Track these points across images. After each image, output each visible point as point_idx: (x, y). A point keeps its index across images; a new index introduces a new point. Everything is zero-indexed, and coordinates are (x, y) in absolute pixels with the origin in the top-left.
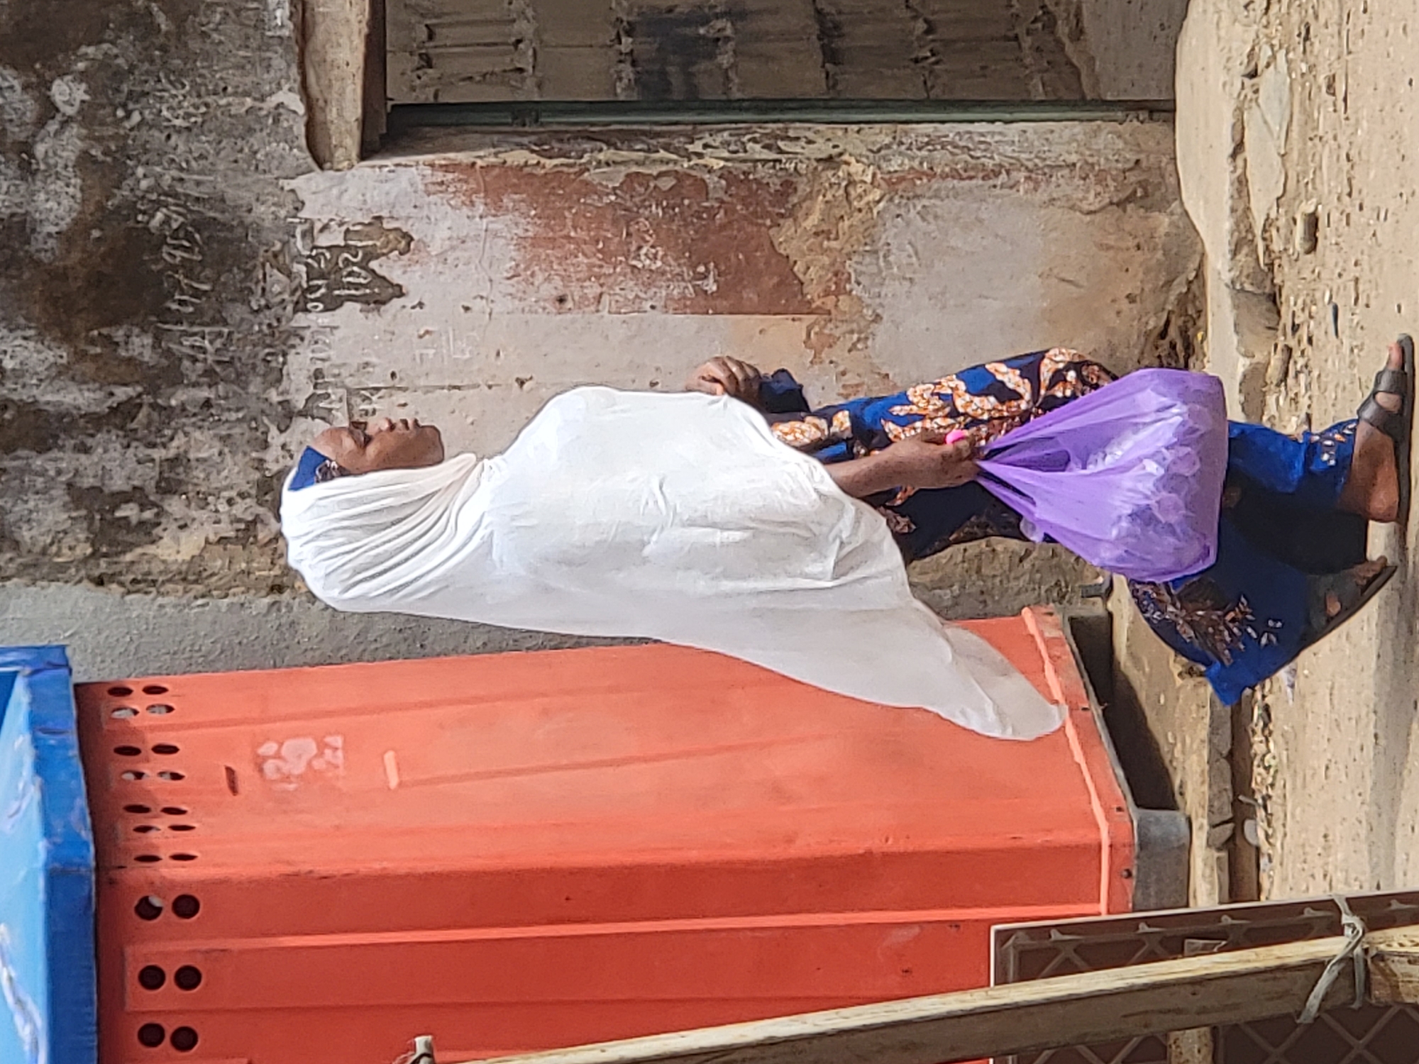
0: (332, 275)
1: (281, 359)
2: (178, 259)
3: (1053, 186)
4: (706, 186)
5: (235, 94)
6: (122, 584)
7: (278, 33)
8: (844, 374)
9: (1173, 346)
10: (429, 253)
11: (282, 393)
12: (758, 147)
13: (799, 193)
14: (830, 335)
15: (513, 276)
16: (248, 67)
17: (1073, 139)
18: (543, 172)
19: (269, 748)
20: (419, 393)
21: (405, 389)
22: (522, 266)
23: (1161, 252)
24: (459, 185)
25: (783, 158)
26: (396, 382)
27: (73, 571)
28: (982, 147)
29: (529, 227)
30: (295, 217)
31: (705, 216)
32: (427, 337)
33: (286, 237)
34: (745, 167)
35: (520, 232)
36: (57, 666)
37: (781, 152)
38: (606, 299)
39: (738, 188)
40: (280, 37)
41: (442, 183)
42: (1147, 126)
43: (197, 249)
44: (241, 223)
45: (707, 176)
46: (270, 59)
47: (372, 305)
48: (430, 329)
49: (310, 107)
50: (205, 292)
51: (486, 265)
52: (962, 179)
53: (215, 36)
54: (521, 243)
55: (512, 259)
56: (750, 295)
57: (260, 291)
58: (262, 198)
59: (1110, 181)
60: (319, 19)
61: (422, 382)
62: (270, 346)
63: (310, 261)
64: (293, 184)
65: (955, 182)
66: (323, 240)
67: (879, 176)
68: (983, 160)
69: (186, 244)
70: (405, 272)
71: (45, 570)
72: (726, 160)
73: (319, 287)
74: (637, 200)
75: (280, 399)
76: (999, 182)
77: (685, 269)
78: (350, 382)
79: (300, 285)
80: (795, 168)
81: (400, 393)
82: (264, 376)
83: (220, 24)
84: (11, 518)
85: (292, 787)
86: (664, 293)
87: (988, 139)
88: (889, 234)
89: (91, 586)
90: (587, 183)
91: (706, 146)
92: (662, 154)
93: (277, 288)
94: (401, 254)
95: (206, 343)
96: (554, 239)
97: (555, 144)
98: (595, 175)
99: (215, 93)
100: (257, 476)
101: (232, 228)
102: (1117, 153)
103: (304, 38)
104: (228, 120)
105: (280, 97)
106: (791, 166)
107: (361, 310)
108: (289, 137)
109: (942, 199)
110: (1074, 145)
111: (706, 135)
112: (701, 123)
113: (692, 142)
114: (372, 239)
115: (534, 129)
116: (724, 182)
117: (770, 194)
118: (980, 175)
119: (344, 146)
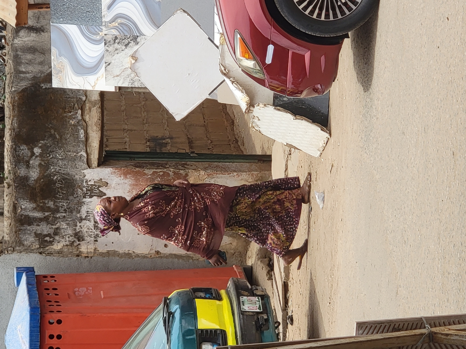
0: (91, 190)
1: (80, 208)
2: (59, 186)
3: (242, 176)
4: (169, 174)
5: (72, 152)
6: (45, 254)
10: (111, 186)
12: (180, 166)
13: (189, 176)
15: (129, 192)
16: (75, 147)
17: (247, 166)
18: (135, 170)
19: (76, 289)
22: (131, 190)
24: (118, 172)
27: (35, 251)
28: (228, 168)
29: (133, 182)
30: (84, 178)
31: (169, 181)
33: (82, 182)
34: (178, 170)
35: (130, 183)
36: (32, 271)
37: (185, 168)
39: (176, 175)
40: (82, 140)
41: (114, 172)
42: (262, 164)
43: (63, 184)
44: (73, 179)
45: (170, 172)
46: (80, 145)
47: (99, 197)
49: (87, 155)
50: (65, 193)
51: (123, 189)
53: (68, 140)
54: (130, 185)
55: (129, 188)
57: (76, 194)
58: (77, 174)
59: (254, 175)
60: (90, 137)
62: (78, 205)
63: (87, 187)
64: (84, 171)
65: (222, 175)
66: (89, 183)
67: (206, 173)
68: (228, 170)
69: (61, 183)
70: (106, 190)
71: (29, 250)
72: (174, 169)
73: (88, 193)
74: (155, 176)
75: (80, 216)
76: (231, 175)
79: (84, 192)
82: (77, 211)
83: (69, 137)
84: (23, 239)
85: (81, 297)
87: (229, 166)
89: (39, 254)
90: (145, 173)
91: (169, 166)
92: (161, 167)
93: (79, 193)
94: (106, 186)
95: (65, 204)
96: (137, 184)
97: (138, 164)
98: (146, 171)
99: (68, 152)
100: (74, 232)
101: (71, 180)
102: (256, 170)
103: (87, 141)
104: (71, 157)
105: (81, 153)
106: (187, 171)
107: (97, 198)
108: (83, 161)
109: (219, 179)
110: (247, 168)
111: (170, 164)
112: (169, 161)
113: (167, 165)
114: (100, 183)
115: (134, 161)
116: (173, 174)
117: (183, 176)
118: (227, 174)
119: (95, 164)
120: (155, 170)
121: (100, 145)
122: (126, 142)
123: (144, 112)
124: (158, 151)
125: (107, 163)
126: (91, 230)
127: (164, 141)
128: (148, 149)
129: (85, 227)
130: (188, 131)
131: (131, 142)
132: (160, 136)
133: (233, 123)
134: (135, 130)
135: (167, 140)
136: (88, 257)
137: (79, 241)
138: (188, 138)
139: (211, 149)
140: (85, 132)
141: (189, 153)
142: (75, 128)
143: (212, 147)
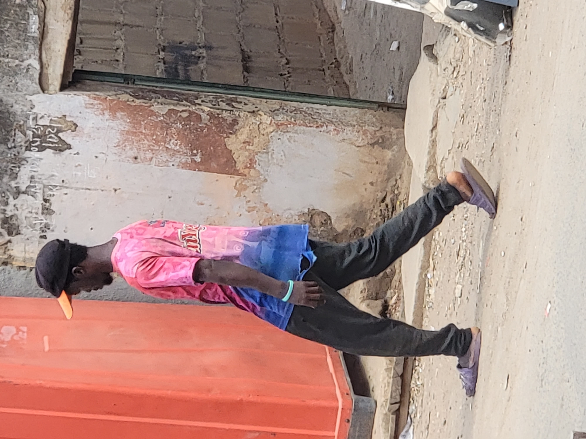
0: (42, 137)
1: (18, 169)
3: (344, 134)
4: (201, 118)
5: (12, 58)
7: (33, 35)
8: (249, 201)
9: (387, 206)
10: (83, 132)
11: (16, 184)
12: (224, 104)
13: (239, 125)
14: (245, 185)
15: (117, 146)
16: (18, 47)
17: (355, 115)
18: (134, 104)
20: (73, 190)
21: (67, 188)
22: (121, 142)
23: (386, 166)
24: (99, 106)
25: (234, 110)
26: (64, 184)
28: (317, 114)
29: (126, 127)
30: (30, 111)
31: (199, 130)
32: (79, 167)
33: (26, 119)
34: (218, 111)
35: (122, 128)
37: (233, 107)
38: (154, 159)
39: (214, 120)
40: (33, 37)
41: (92, 104)
42: (386, 114)
44: (8, 112)
46: (28, 45)
47: (58, 151)
48: (81, 164)
49: (42, 67)
51: (106, 140)
52: (307, 126)
53: (7, 33)
54: (122, 133)
55: (118, 139)
56: (214, 165)
57: (12, 141)
58: (18, 102)
59: (368, 134)
60: (50, 31)
61: (74, 185)
62: (15, 163)
63: (34, 130)
64: (31, 98)
65: (304, 128)
66: (41, 122)
67: (273, 121)
68: (317, 120)
70: (73, 139)
72: (211, 108)
73: (37, 141)
74: (172, 120)
75: (16, 185)
76: (322, 129)
77: (188, 151)
78: (45, 182)
79: (29, 140)
80: (239, 115)
81: (65, 189)
82: (10, 175)
83: (9, 28)
85: (4, 346)
86: (178, 160)
87: (320, 111)
88: (275, 145)
90: (152, 111)
91: (202, 101)
92: (184, 102)
93: (19, 140)
94: (72, 131)
96: (136, 133)
97: (140, 93)
98: (156, 108)
99: (3, 56)
101: (4, 113)
102: (373, 123)
103: (42, 38)
104: (8, 68)
105: (30, 61)
106: (237, 114)
107: (53, 153)
108: (32, 78)
109: (298, 134)
110: (355, 118)
111: (203, 97)
112: (202, 92)
113: (197, 99)
114: (61, 124)
115: (132, 86)
116: (208, 117)
117: (227, 124)
118: (315, 126)
119: (54, 85)
120: (172, 107)
121: (68, 50)
122: (117, 49)
125: (79, 86)
126: (35, 215)
127: (193, 53)
128: (161, 64)
129: (24, 208)
130: (243, 37)
131: (129, 48)
132: (186, 42)
133: (333, 29)
134: (138, 26)
135: (201, 51)
136: (24, 268)
137: (10, 234)
138: (242, 50)
139: (286, 76)
140: (41, 19)
142: (21, 11)
143: (289, 73)
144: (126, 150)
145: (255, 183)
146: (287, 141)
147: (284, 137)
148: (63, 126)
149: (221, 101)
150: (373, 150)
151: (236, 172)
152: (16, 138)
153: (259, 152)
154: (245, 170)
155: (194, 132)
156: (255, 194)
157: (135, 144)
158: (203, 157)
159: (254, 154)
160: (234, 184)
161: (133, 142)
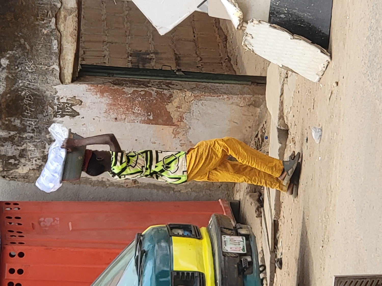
0: (63, 109)
2: (27, 103)
3: (233, 100)
4: (152, 94)
5: (43, 65)
6: (9, 178)
7: (55, 51)
8: (181, 140)
9: (259, 139)
10: (86, 105)
11: (49, 136)
12: (164, 86)
13: (173, 97)
14: (178, 131)
15: (105, 112)
16: (47, 59)
17: (239, 89)
18: (114, 88)
19: (42, 219)
22: (108, 110)
23: (257, 117)
24: (94, 90)
25: (170, 89)
28: (217, 89)
29: (110, 101)
30: (55, 95)
31: (151, 101)
32: (84, 125)
33: (53, 99)
34: (161, 90)
35: (107, 102)
37: (170, 87)
38: (126, 119)
39: (159, 95)
40: (55, 52)
41: (90, 89)
42: (256, 87)
43: (32, 101)
44: (43, 95)
45: (152, 92)
46: (52, 57)
47: (72, 117)
48: (85, 123)
49: (60, 69)
50: (33, 111)
51: (99, 109)
52: (212, 96)
53: (40, 51)
54: (107, 105)
55: (105, 108)
56: (160, 121)
57: (46, 112)
58: (48, 90)
59: (247, 99)
60: (64, 49)
62: (47, 125)
63: (58, 105)
64: (55, 87)
65: (210, 97)
66: (61, 101)
67: (193, 95)
68: (217, 92)
69: (30, 99)
70: (80, 110)
72: (157, 88)
73: (60, 112)
74: (135, 96)
75: (49, 137)
76: (220, 98)
77: (146, 114)
79: (55, 111)
82: (46, 131)
83: (41, 48)
85: (47, 229)
86: (140, 119)
87: (218, 88)
88: (194, 108)
89: (2, 178)
90: (124, 92)
91: (152, 85)
92: (142, 86)
93: (50, 111)
94: (79, 105)
95: (33, 123)
96: (115, 104)
97: (117, 82)
98: (126, 90)
99: (39, 64)
100: (42, 155)
101: (40, 96)
102: (249, 93)
103: (60, 53)
104: (41, 71)
105: (53, 66)
106: (172, 91)
107: (69, 118)
108: (55, 76)
109: (207, 101)
110: (239, 90)
111: (153, 82)
112: (152, 79)
113: (149, 84)
114: (73, 101)
115: (112, 78)
116: (156, 94)
117: (167, 97)
118: (216, 96)
119: (68, 79)
120: (135, 89)
121: (75, 59)
122: (105, 56)
123: (127, 23)
124: (141, 68)
125: (82, 79)
127: (148, 56)
128: (130, 64)
130: (175, 46)
131: (111, 55)
132: (143, 50)
133: (226, 39)
134: (116, 43)
135: (152, 55)
138: (175, 54)
139: (200, 68)
140: (59, 43)
141: (175, 71)
142: (47, 38)
143: (202, 65)
144: (110, 114)
145: (184, 129)
146: (201, 105)
147: (199, 103)
148: (74, 102)
149: (163, 84)
150: (250, 108)
151: (173, 124)
152: (48, 110)
153: (186, 112)
154: (178, 123)
155: (148, 103)
156: (184, 136)
157: (115, 111)
158: (154, 116)
159: (183, 113)
160: (172, 131)
161: (114, 110)
